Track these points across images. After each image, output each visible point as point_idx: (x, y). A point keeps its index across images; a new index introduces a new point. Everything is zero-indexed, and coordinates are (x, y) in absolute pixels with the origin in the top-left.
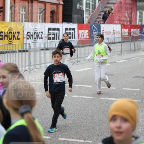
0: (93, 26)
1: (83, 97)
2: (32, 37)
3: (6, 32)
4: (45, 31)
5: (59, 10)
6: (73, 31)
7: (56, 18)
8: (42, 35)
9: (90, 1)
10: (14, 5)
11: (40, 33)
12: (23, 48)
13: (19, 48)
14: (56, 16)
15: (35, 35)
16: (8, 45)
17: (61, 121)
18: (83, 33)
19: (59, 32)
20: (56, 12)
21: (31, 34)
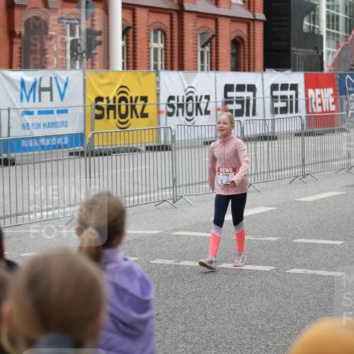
0: (348, 76)
1: (318, 272)
2: (180, 110)
3: (111, 98)
4: (216, 94)
5: (254, 36)
6: (293, 93)
7: (246, 57)
8: (208, 104)
9: (338, 11)
10: (134, 25)
11: (203, 100)
12: (158, 140)
13: (147, 141)
14: (246, 53)
15: (190, 105)
16: (118, 134)
17: (255, 339)
18: (320, 96)
19: (254, 95)
20: (246, 40)
21: (178, 101)
